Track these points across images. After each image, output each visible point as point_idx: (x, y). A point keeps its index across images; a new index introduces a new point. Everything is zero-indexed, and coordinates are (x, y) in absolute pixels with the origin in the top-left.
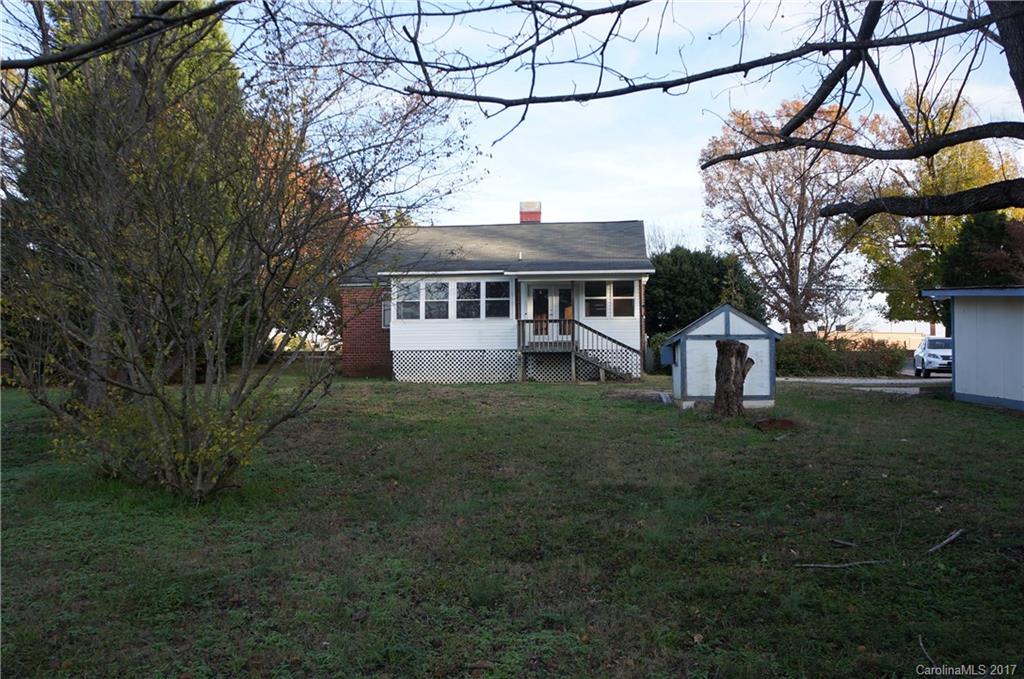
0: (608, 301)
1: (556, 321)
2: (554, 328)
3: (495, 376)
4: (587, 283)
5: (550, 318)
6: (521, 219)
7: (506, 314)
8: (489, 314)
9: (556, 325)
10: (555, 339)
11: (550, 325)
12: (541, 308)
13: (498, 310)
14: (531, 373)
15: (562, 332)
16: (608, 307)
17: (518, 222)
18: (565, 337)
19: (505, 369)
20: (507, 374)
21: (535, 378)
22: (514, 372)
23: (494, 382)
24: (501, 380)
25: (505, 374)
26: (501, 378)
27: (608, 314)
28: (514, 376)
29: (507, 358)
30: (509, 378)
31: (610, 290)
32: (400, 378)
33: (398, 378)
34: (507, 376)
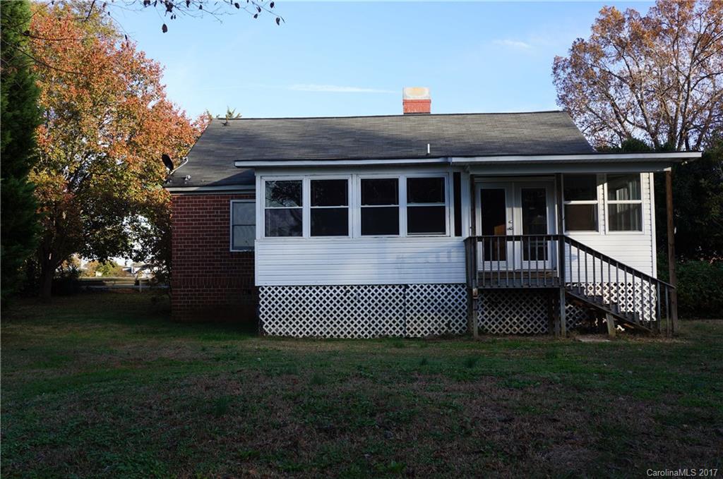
0: (600, 208)
1: (517, 238)
2: (515, 249)
3: (422, 325)
4: (567, 176)
5: (509, 233)
6: (405, 109)
7: (441, 229)
8: (412, 229)
9: (518, 244)
10: (517, 267)
11: (509, 244)
12: (494, 219)
13: (426, 222)
14: (479, 319)
15: (528, 254)
16: (601, 217)
17: (402, 114)
18: (533, 263)
19: (439, 315)
20: (443, 321)
21: (486, 327)
22: (453, 318)
23: (422, 335)
24: (433, 332)
25: (440, 322)
26: (432, 329)
27: (601, 227)
28: (453, 325)
29: (443, 297)
30: (446, 328)
31: (602, 190)
32: (270, 330)
33: (267, 330)
34: (443, 325)
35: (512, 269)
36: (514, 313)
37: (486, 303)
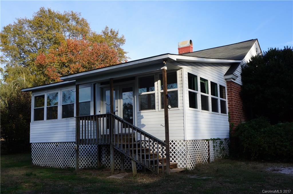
0: (156, 95)
5: (116, 114)
14: (104, 160)
19: (88, 157)
20: (90, 161)
21: (106, 165)
22: (94, 159)
23: (81, 168)
24: (85, 166)
25: (88, 161)
26: (85, 165)
27: (156, 107)
28: (94, 163)
29: (90, 148)
30: (91, 164)
31: (158, 84)
32: (34, 163)
33: (33, 162)
34: (90, 163)
35: (117, 133)
36: (118, 157)
37: (106, 152)
